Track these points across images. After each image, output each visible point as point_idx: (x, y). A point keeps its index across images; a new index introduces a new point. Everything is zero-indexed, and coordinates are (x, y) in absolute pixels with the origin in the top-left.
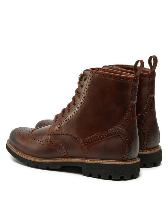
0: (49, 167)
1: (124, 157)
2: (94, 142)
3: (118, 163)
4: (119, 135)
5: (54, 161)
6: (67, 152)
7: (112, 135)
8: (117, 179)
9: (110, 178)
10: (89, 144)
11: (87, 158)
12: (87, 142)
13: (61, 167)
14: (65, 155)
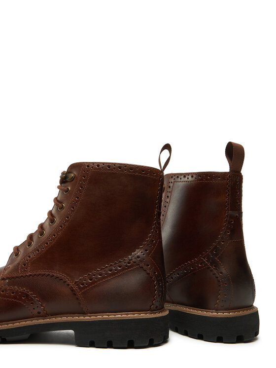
0: (7, 338)
1: (153, 304)
2: (96, 282)
3: (143, 316)
4: (143, 267)
5: (17, 324)
6: (44, 305)
7: (129, 267)
8: (141, 345)
9: (131, 345)
10: (86, 287)
11: (84, 313)
12: (83, 284)
13: (31, 335)
14: (39, 313)
